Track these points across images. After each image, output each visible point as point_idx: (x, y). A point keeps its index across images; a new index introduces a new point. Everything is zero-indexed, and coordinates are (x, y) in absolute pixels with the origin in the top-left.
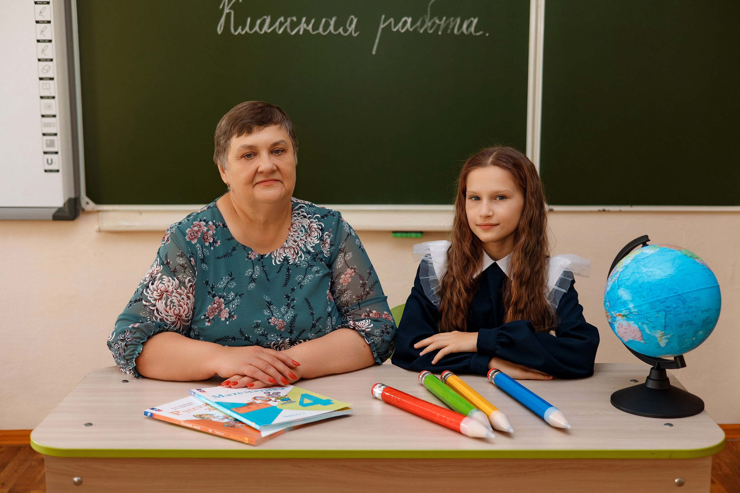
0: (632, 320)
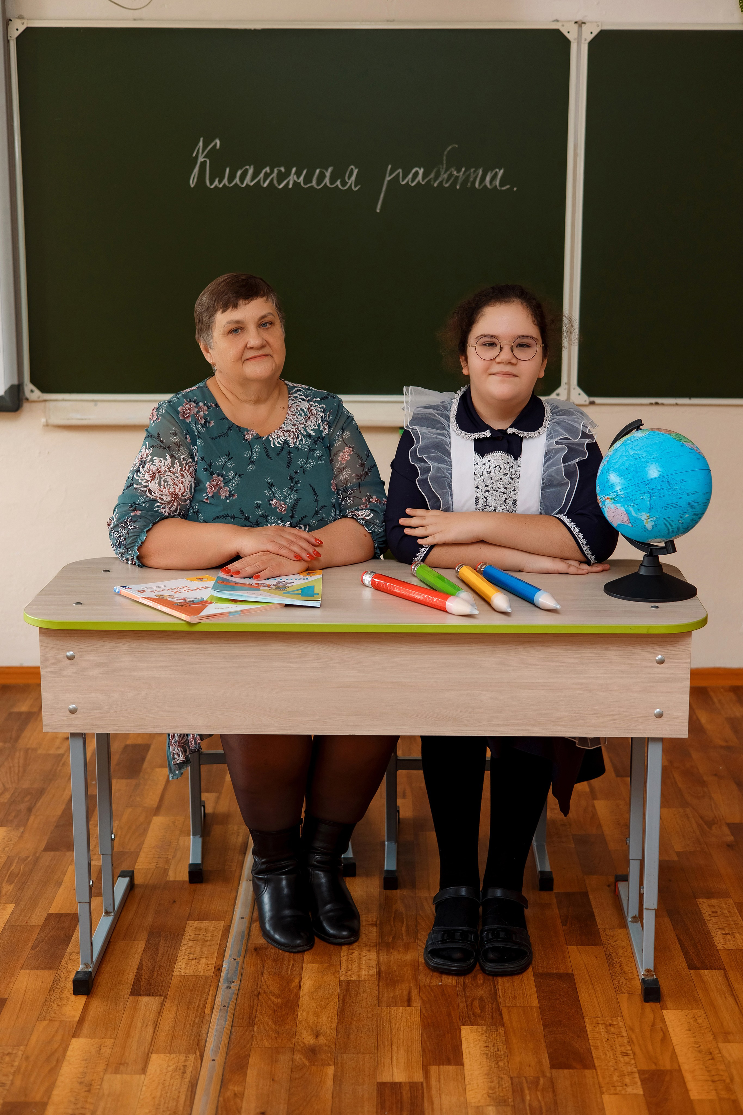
0: (619, 503)
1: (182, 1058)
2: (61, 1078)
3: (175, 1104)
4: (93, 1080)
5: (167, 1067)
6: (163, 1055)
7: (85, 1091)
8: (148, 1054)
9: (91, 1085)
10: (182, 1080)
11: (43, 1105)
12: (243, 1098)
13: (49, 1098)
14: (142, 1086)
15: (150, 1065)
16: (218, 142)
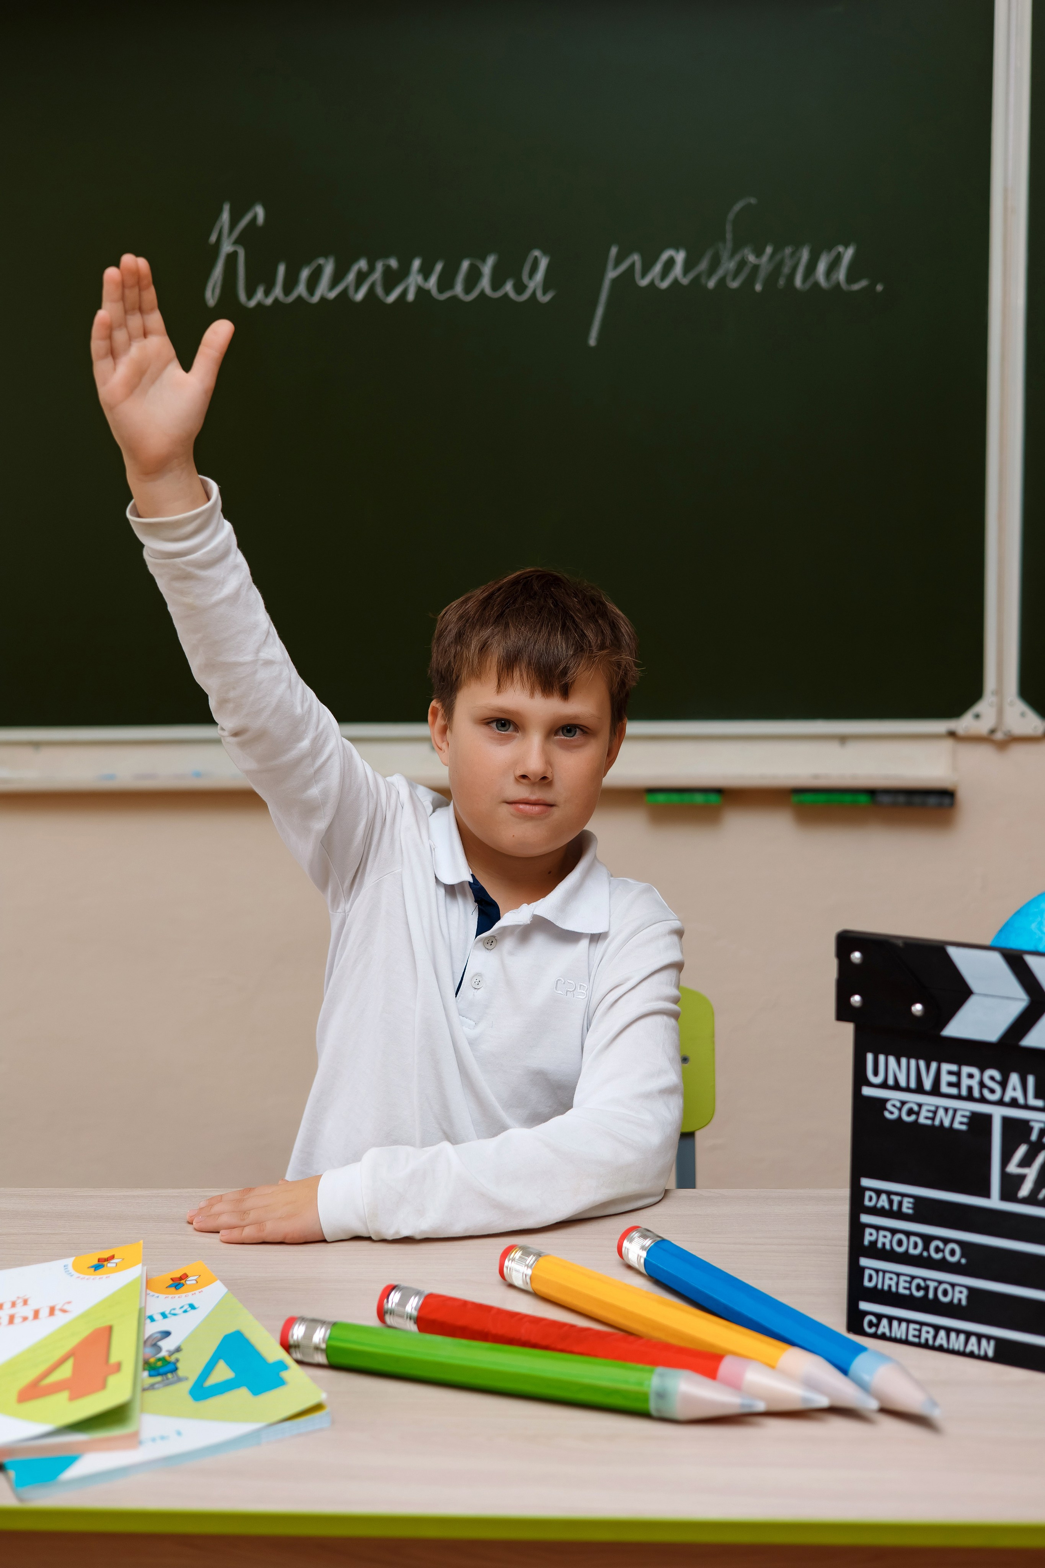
16: (260, 211)
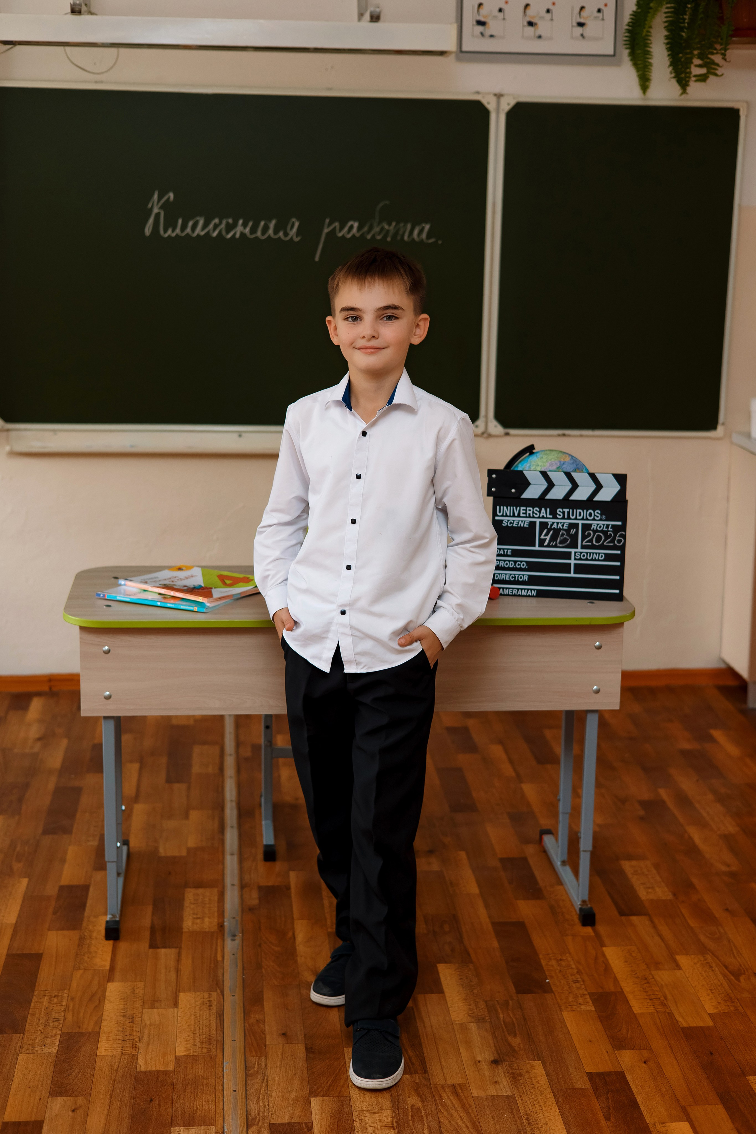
1: (206, 995)
2: (105, 1014)
3: (208, 1029)
4: (134, 1014)
5: (195, 1002)
6: (189, 993)
7: (130, 1022)
8: (176, 993)
9: (133, 1017)
10: (210, 1012)
11: (96, 1035)
12: (265, 1023)
13: (100, 1029)
14: (177, 1017)
15: (179, 1001)
16: (171, 195)
